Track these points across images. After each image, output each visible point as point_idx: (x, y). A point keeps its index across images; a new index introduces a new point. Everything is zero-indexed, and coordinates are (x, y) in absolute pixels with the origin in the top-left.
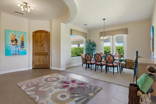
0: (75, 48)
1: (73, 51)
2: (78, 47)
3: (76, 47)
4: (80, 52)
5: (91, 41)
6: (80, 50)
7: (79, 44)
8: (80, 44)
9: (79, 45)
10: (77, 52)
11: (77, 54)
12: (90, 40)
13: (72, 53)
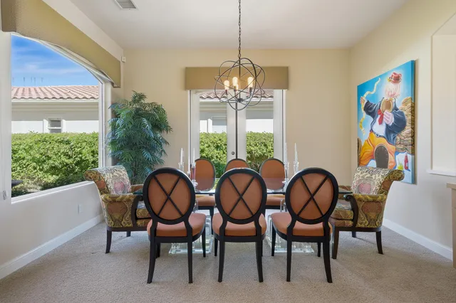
0: (33, 135)
1: (22, 154)
2: (52, 131)
3: (40, 132)
4: (66, 155)
5: (146, 101)
6: (68, 146)
7: (59, 121)
8: (64, 122)
9: (56, 123)
10: (49, 158)
11: (46, 167)
12: (141, 97)
13: (16, 161)
